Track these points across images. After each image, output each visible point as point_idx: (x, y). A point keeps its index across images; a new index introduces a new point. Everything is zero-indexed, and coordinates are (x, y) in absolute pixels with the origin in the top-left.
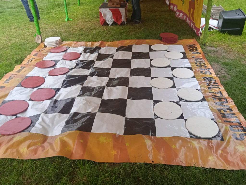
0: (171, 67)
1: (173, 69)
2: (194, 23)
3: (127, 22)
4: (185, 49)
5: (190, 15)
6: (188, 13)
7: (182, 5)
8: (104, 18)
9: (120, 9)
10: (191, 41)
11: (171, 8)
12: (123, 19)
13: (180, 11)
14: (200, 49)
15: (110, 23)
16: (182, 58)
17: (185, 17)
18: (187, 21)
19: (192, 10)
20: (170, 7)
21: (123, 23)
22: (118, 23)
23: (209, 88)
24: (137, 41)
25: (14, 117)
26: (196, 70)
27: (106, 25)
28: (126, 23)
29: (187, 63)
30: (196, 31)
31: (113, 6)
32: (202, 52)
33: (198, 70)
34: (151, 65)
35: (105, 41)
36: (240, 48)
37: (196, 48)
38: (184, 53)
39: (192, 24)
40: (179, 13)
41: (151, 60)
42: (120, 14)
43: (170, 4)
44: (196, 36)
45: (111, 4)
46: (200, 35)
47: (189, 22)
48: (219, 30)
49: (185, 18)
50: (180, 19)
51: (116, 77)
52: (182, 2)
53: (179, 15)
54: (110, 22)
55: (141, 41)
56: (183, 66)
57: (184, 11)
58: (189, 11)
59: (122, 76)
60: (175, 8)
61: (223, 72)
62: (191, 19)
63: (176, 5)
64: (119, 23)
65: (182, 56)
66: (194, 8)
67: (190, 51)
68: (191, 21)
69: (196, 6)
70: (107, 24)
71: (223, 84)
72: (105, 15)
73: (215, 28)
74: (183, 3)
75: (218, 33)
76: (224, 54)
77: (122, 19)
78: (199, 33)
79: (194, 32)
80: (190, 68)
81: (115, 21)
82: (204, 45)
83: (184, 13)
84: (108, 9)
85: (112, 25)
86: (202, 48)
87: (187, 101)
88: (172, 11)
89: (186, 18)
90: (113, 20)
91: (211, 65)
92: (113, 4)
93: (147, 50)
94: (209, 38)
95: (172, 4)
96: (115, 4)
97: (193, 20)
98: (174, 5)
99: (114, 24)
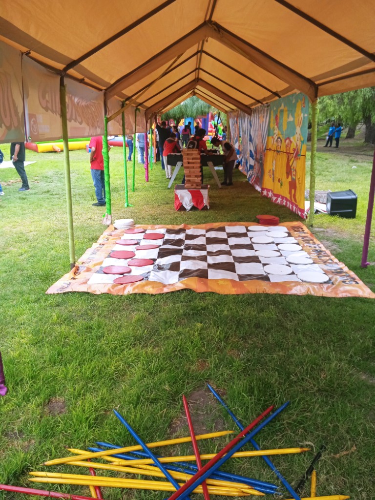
0: (276, 243)
1: (277, 244)
2: (296, 206)
3: (210, 206)
4: (288, 230)
5: (291, 197)
6: (288, 196)
7: (280, 188)
8: (181, 202)
9: (201, 190)
10: (295, 224)
11: (264, 194)
12: (206, 202)
13: (278, 196)
14: (307, 230)
15: (188, 208)
16: (287, 237)
17: (285, 201)
18: (288, 206)
19: (293, 191)
20: (262, 193)
21: (205, 208)
22: (198, 207)
23: (319, 257)
24: (229, 223)
25: (122, 276)
26: (304, 245)
27: (183, 210)
28: (208, 208)
29: (292, 240)
30: (300, 213)
31: (193, 187)
32: (310, 232)
33: (306, 245)
34: (252, 242)
35: (187, 224)
36: (354, 229)
37: (302, 229)
38: (288, 233)
39: (294, 208)
40: (276, 198)
41: (251, 238)
42: (201, 197)
43: (263, 189)
44: (301, 219)
45: (190, 185)
46: (305, 217)
47: (291, 206)
48: (328, 214)
49: (284, 204)
50: (278, 204)
51: (215, 251)
52: (279, 184)
53: (276, 200)
54: (188, 206)
55: (234, 223)
56: (289, 242)
57: (283, 195)
58: (290, 192)
59: (222, 249)
60: (270, 194)
61: (334, 247)
62: (293, 201)
63: (271, 190)
64: (200, 207)
65: (287, 235)
66: (295, 188)
67: (295, 231)
68: (292, 204)
69: (298, 185)
70: (185, 209)
71: (333, 254)
72: (183, 198)
73: (323, 212)
74: (281, 185)
75: (327, 216)
76: (335, 234)
77: (204, 202)
78: (304, 214)
79: (298, 215)
80: (298, 244)
81: (195, 205)
82: (312, 226)
83: (283, 198)
84: (187, 190)
85: (191, 210)
86: (309, 229)
87: (296, 264)
88: (266, 197)
89: (286, 203)
90: (192, 204)
91: (321, 242)
92: (192, 185)
93: (245, 231)
94: (316, 221)
95: (266, 189)
96: (195, 185)
97: (296, 202)
98: (268, 190)
99: (194, 208)
